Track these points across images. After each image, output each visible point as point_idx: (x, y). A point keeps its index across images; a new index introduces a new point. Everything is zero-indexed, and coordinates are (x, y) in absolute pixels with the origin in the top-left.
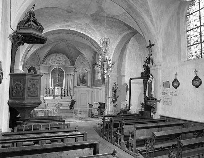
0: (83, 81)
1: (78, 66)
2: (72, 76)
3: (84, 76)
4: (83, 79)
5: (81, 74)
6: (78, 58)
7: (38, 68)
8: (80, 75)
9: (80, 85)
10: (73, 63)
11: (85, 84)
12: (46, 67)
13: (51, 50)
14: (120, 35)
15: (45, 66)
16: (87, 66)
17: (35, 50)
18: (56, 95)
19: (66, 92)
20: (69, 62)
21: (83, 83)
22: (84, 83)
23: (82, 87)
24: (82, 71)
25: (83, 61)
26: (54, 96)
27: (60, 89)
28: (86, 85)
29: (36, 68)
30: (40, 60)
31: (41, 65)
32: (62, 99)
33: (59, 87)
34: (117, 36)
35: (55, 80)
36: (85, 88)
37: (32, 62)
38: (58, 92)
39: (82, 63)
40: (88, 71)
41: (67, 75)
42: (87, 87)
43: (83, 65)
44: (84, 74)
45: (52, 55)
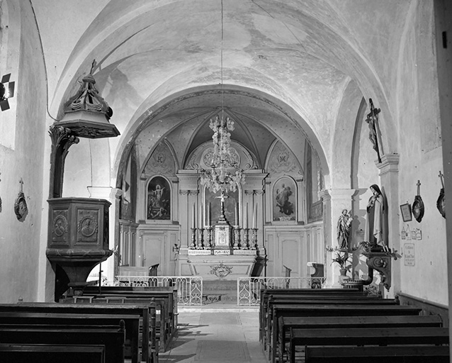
0: (286, 208)
1: (273, 168)
2: (259, 197)
3: (289, 194)
4: (287, 202)
5: (281, 190)
6: (272, 147)
7: (175, 179)
8: (279, 193)
9: (279, 220)
10: (260, 162)
11: (292, 215)
12: (192, 175)
13: (200, 133)
14: (338, 85)
15: (188, 174)
16: (295, 167)
17: (159, 137)
18: (217, 244)
19: (243, 238)
20: (250, 160)
21: (286, 213)
22: (289, 214)
23: (285, 223)
24: (283, 183)
25: (285, 155)
26: (212, 247)
27: (227, 229)
28: (293, 219)
29: (169, 178)
30: (176, 159)
31: (180, 172)
32: (232, 254)
33: (224, 224)
34: (332, 87)
35: (215, 206)
36: (293, 225)
37: (158, 165)
38: (221, 237)
39: (283, 159)
40: (298, 181)
41: (246, 192)
42: (296, 223)
43: (285, 165)
44: (289, 188)
45: (205, 144)
